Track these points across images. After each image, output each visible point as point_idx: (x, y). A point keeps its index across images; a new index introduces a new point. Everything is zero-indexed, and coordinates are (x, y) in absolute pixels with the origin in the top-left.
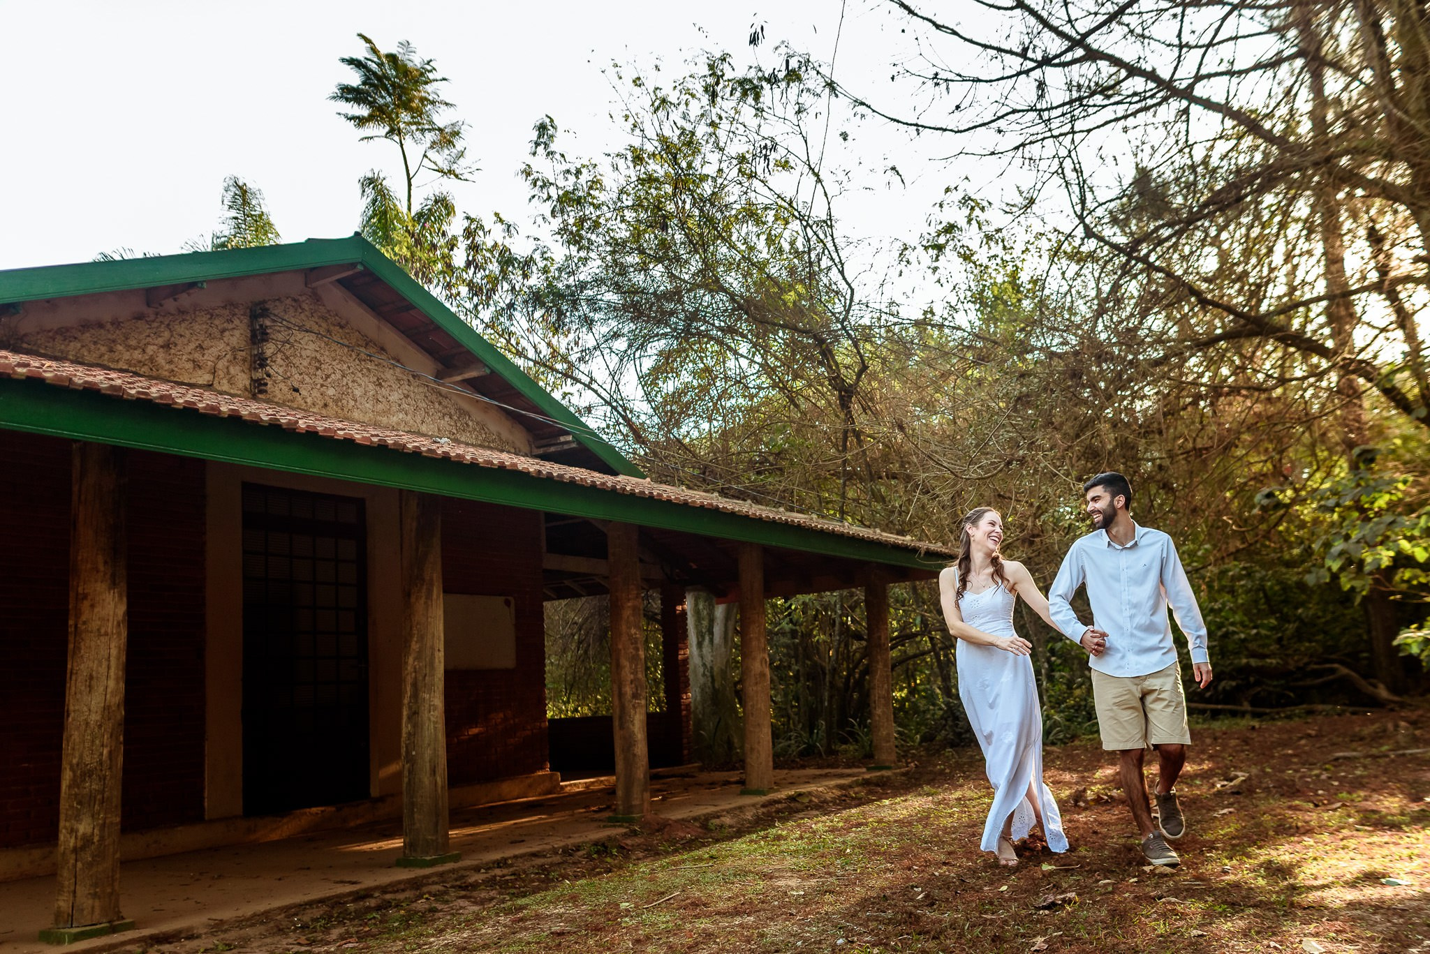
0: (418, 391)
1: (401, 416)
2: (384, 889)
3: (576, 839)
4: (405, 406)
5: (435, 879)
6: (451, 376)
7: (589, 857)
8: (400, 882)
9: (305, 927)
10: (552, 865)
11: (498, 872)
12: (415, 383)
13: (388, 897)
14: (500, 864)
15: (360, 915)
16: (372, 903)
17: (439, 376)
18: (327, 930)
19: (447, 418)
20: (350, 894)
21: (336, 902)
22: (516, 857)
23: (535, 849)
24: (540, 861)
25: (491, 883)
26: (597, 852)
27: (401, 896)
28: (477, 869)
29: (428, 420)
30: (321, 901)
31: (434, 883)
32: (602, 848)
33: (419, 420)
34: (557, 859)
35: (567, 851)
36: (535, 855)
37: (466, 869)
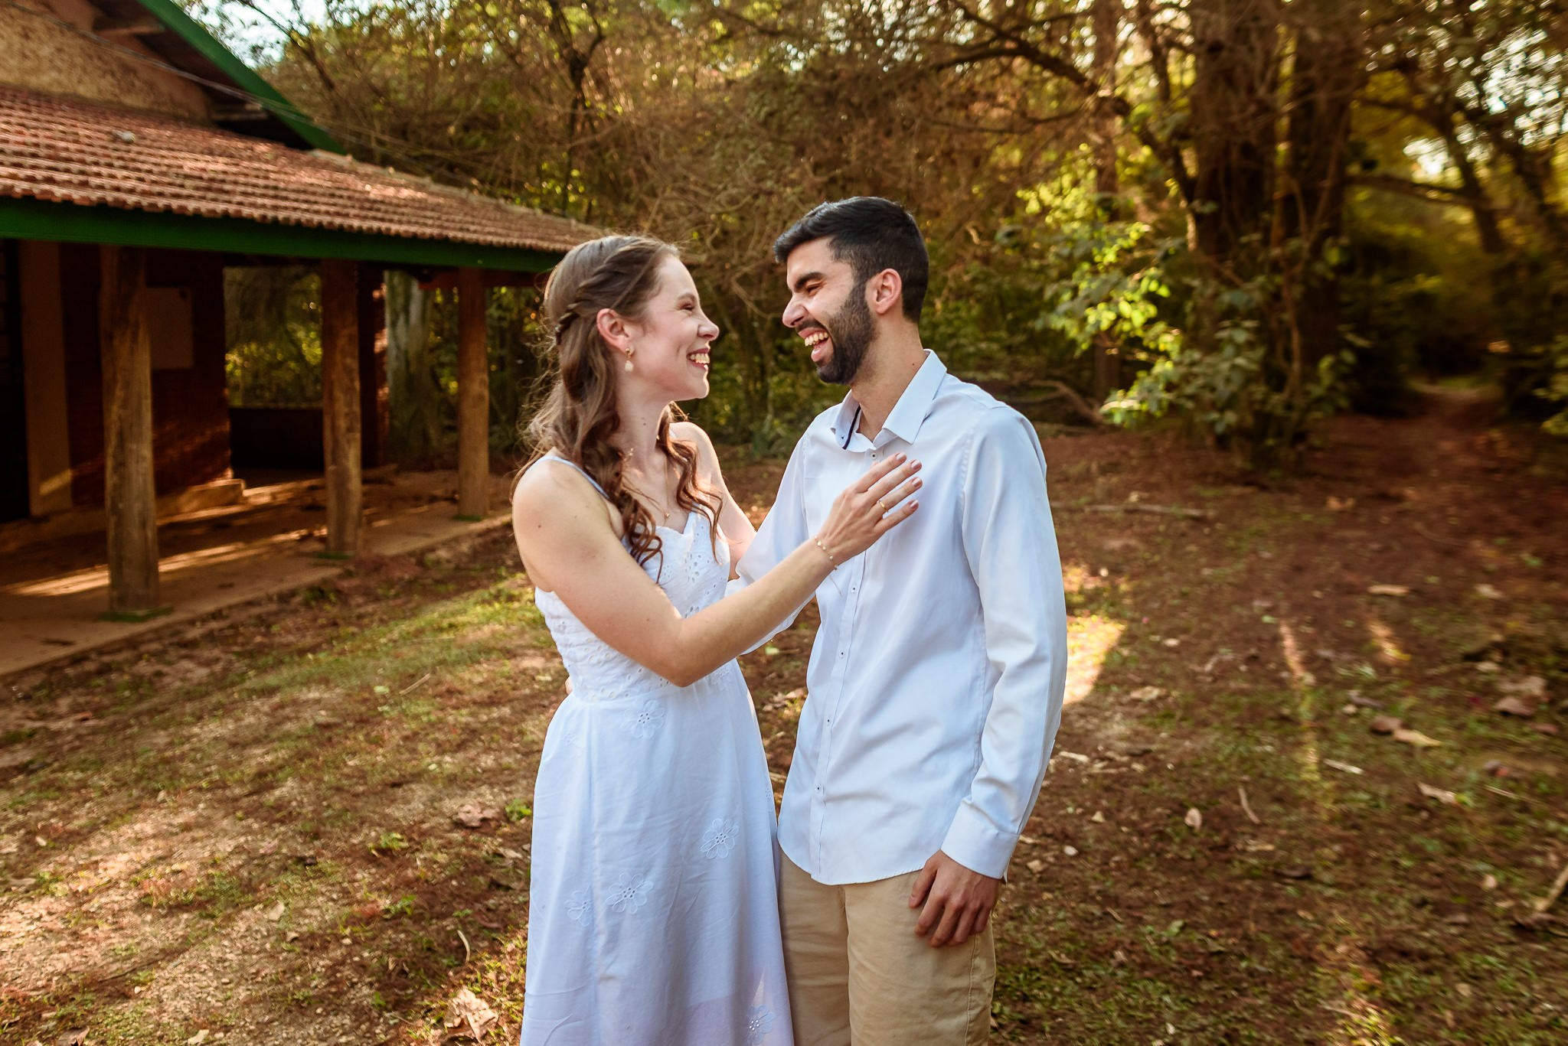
0: (72, 43)
1: (54, 75)
2: (100, 651)
3: (288, 585)
4: (59, 63)
5: (151, 636)
6: (114, 27)
7: (306, 604)
8: (115, 642)
9: (27, 698)
10: (269, 614)
11: (214, 625)
12: (69, 34)
13: (106, 659)
14: (216, 615)
15: (83, 681)
16: (90, 666)
17: (98, 26)
18: (53, 700)
19: (109, 78)
20: (66, 658)
21: (52, 668)
22: (230, 607)
23: (249, 597)
24: (255, 611)
25: (211, 638)
26: (316, 599)
27: (120, 657)
28: (192, 623)
29: (86, 79)
30: (38, 668)
31: (150, 641)
32: (319, 593)
33: (75, 78)
34: (273, 607)
35: (284, 598)
36: (250, 604)
37: (181, 623)
